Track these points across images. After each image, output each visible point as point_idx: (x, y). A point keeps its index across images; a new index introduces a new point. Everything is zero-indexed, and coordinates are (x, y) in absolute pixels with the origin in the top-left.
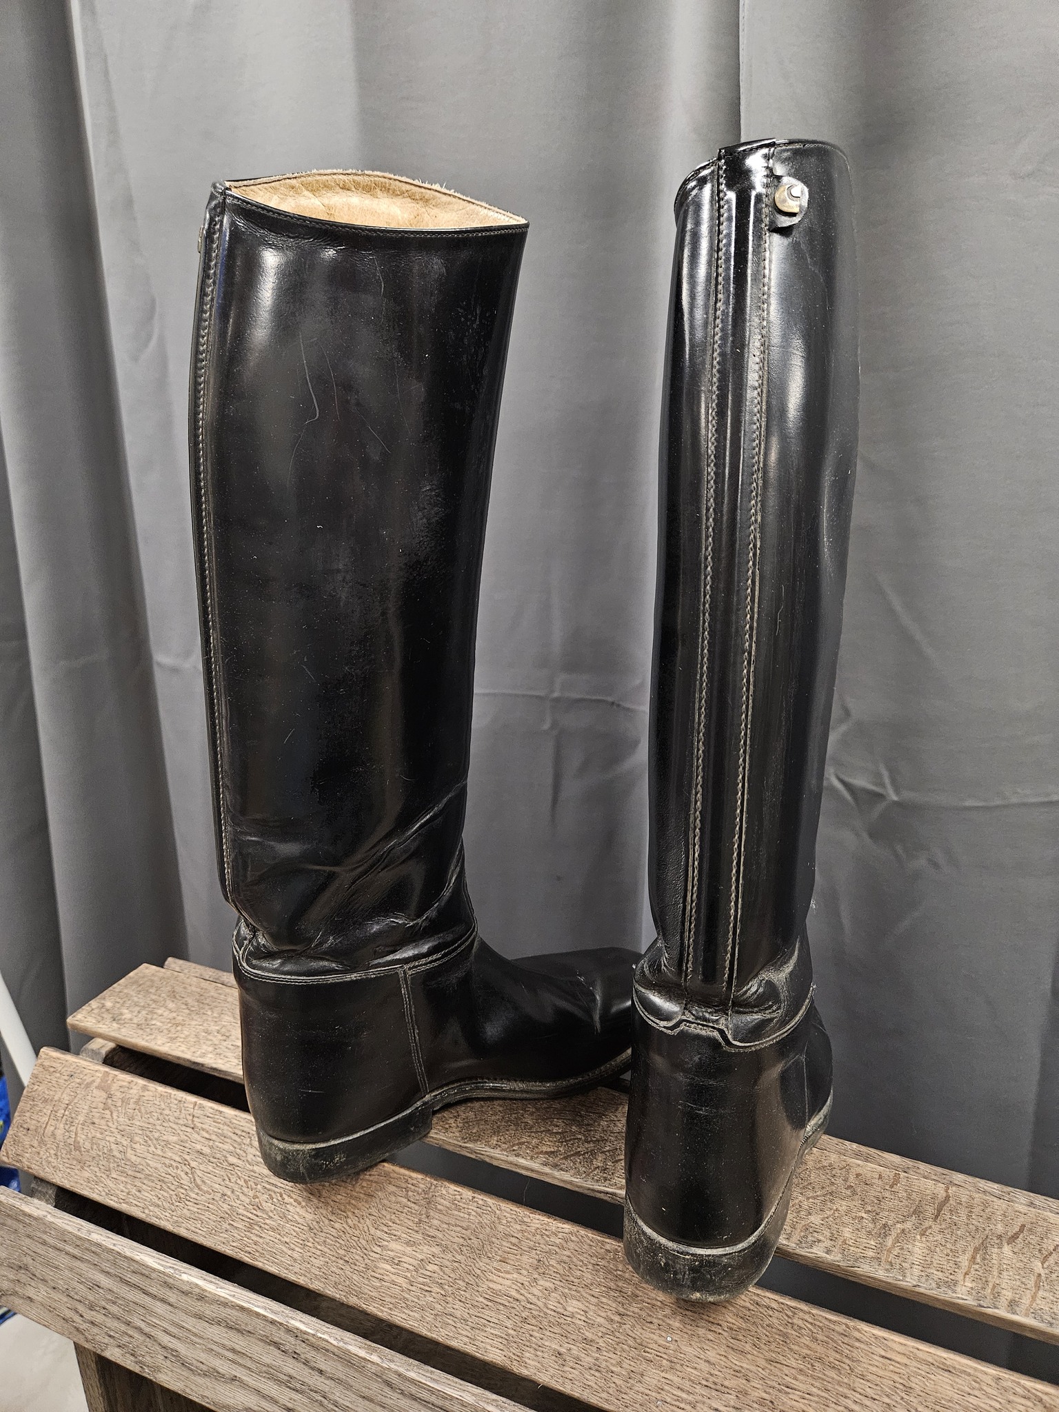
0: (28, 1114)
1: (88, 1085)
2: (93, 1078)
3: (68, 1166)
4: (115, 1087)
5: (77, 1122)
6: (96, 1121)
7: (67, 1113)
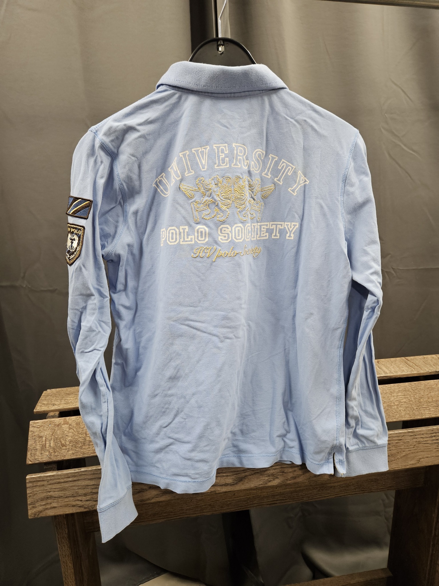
0: (34, 444)
1: (58, 425)
2: (60, 422)
3: (62, 453)
4: (70, 422)
5: (59, 438)
6: (67, 435)
7: (53, 437)
